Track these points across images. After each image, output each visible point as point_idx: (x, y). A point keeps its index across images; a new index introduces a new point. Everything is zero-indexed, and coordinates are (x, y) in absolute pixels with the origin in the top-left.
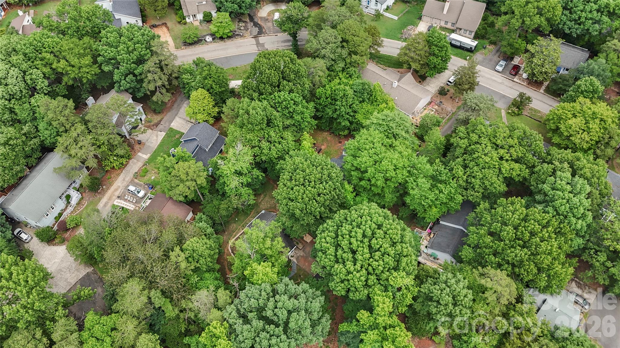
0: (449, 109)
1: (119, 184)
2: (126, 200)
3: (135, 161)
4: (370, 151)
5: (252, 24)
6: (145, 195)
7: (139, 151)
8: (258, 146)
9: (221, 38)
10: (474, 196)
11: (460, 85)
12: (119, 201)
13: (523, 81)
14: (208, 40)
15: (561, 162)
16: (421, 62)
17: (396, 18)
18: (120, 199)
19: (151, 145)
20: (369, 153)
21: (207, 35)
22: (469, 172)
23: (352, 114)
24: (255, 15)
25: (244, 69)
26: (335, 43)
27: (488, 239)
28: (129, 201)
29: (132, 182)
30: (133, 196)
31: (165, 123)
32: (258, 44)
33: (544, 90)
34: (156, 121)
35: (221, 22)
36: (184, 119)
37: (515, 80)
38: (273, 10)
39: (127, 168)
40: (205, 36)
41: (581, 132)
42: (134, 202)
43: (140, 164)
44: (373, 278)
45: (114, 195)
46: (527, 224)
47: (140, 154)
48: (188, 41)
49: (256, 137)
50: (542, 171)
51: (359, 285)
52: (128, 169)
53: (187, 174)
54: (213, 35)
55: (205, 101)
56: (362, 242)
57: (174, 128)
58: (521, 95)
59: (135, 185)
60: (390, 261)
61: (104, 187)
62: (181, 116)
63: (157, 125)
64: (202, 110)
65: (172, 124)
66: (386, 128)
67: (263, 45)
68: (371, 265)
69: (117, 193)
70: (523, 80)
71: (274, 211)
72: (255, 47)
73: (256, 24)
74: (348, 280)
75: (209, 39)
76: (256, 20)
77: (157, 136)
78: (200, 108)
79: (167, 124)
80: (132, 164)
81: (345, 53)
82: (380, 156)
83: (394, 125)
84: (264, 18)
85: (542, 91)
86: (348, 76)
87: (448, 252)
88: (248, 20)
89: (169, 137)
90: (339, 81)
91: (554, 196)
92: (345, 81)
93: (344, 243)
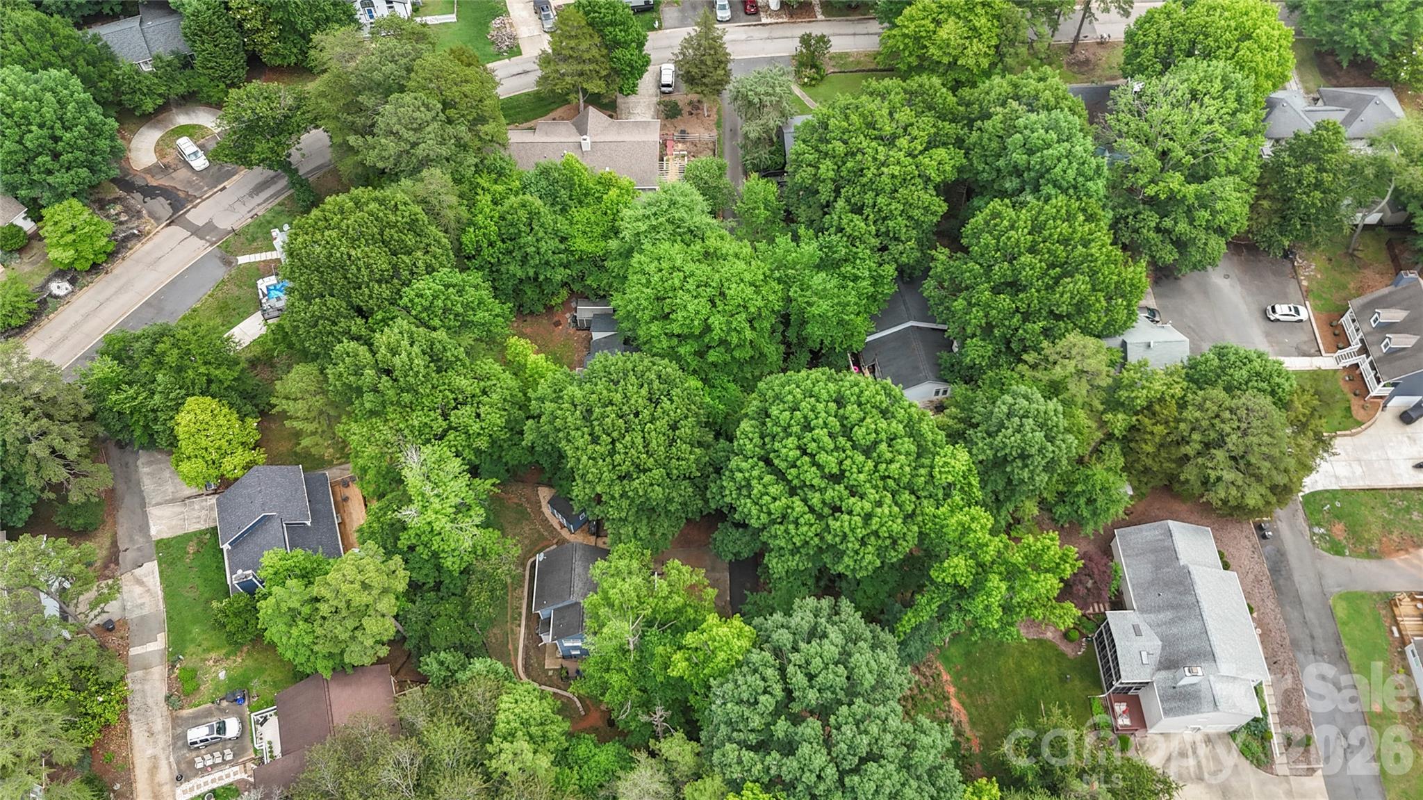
0: (706, 136)
1: (149, 752)
2: (205, 770)
3: (139, 673)
4: (688, 286)
5: (138, 196)
6: (242, 722)
7: (127, 647)
8: (450, 428)
9: (95, 268)
10: (908, 251)
11: (704, 76)
12: (186, 786)
13: (778, 16)
14: (61, 293)
15: (1004, 104)
16: (604, 73)
17: (451, 18)
18: (188, 780)
19: (145, 612)
20: (689, 291)
21: (49, 280)
22: (872, 216)
23: (562, 247)
24: (126, 171)
25: (215, 305)
26: (434, 119)
27: (1004, 301)
28: (213, 766)
29: (178, 725)
30: (213, 748)
31: (132, 540)
32: (197, 232)
33: (823, 14)
34: (104, 553)
35: (74, 229)
36: (173, 501)
37: (764, 20)
38: (162, 139)
39: (135, 702)
40: (44, 287)
41: (967, 43)
42: (229, 758)
43: (158, 673)
44: (906, 496)
45: (160, 785)
46: (1046, 233)
47: (134, 651)
48: (14, 322)
49: (432, 413)
50: (986, 136)
51: (897, 526)
52: (137, 704)
53: (365, 586)
54: (63, 272)
55: (222, 421)
56: (837, 448)
57: (165, 536)
58: (805, 40)
59: (195, 721)
60: (907, 445)
61: (117, 787)
62: (158, 499)
63: (114, 557)
64: (224, 443)
65: (153, 531)
66: (670, 228)
67: (210, 227)
68: (889, 477)
69: (165, 774)
70: (777, 14)
71: (546, 543)
72: (196, 242)
73: (149, 192)
74: (876, 534)
75: (60, 287)
76: (140, 182)
77: (140, 582)
78: (218, 443)
79: (140, 540)
80: (138, 687)
81: (462, 130)
82: (714, 284)
83: (682, 213)
84: (156, 166)
85: (820, 17)
86: (494, 176)
87: (925, 379)
88: (122, 193)
89: (172, 563)
90: (489, 197)
91: (1042, 162)
92: (500, 188)
93: (812, 475)
